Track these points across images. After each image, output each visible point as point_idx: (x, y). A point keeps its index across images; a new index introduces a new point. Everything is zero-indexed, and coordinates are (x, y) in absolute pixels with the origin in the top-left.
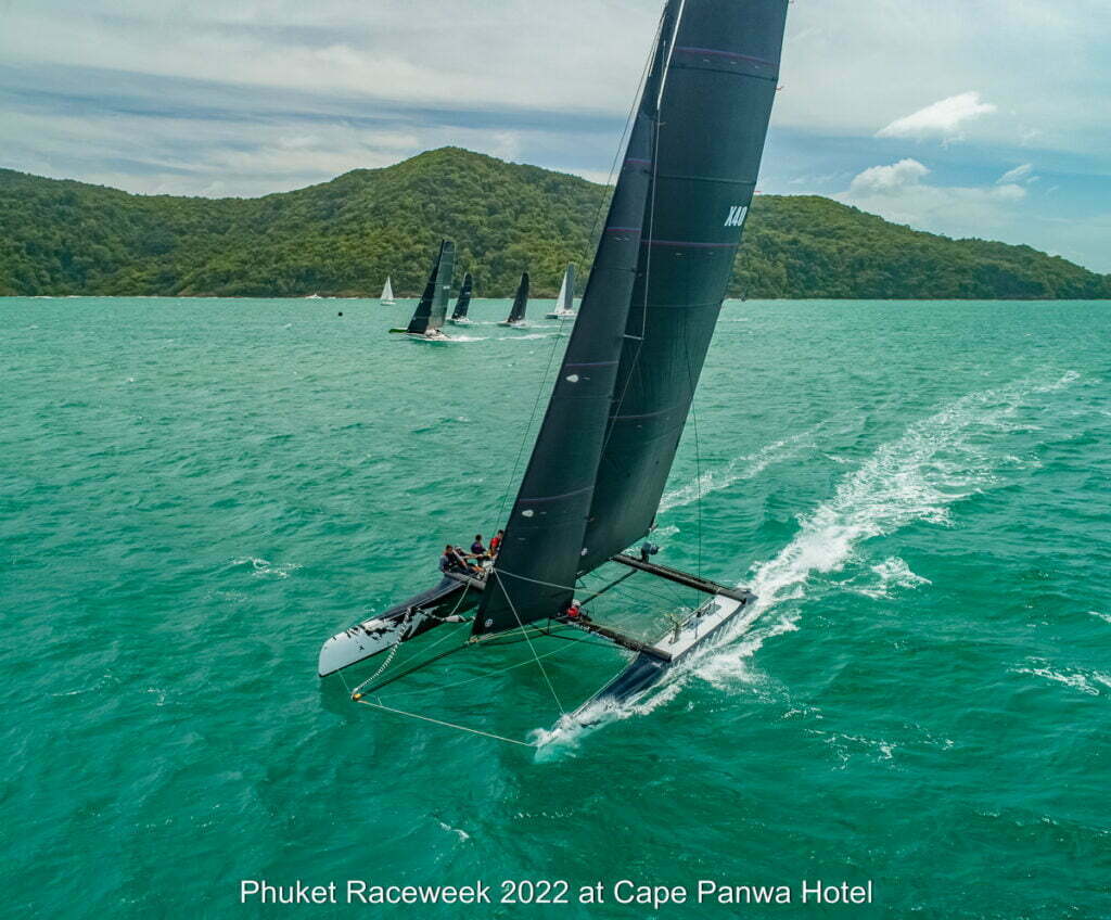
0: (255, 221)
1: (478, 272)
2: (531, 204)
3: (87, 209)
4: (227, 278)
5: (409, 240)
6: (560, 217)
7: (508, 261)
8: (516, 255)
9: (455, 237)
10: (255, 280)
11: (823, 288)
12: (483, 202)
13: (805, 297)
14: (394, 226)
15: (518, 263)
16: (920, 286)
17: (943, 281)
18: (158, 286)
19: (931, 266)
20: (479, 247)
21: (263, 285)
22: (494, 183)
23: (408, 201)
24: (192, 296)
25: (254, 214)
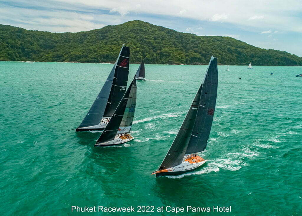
0: (79, 39)
1: (156, 56)
2: (165, 37)
3: (26, 34)
4: (80, 57)
5: (135, 47)
6: (174, 41)
7: (164, 53)
8: (166, 52)
9: (146, 46)
10: (91, 58)
11: (244, 62)
12: (152, 36)
13: (240, 65)
14: (129, 42)
15: (167, 54)
16: (268, 62)
17: (274, 61)
18: (56, 59)
19: (270, 57)
20: (155, 49)
21: (94, 59)
22: (154, 31)
23: (131, 35)
24: (69, 62)
25: (78, 37)
